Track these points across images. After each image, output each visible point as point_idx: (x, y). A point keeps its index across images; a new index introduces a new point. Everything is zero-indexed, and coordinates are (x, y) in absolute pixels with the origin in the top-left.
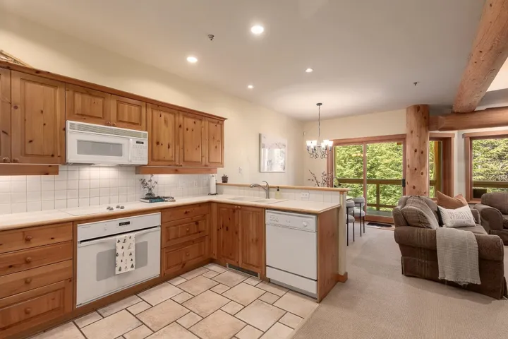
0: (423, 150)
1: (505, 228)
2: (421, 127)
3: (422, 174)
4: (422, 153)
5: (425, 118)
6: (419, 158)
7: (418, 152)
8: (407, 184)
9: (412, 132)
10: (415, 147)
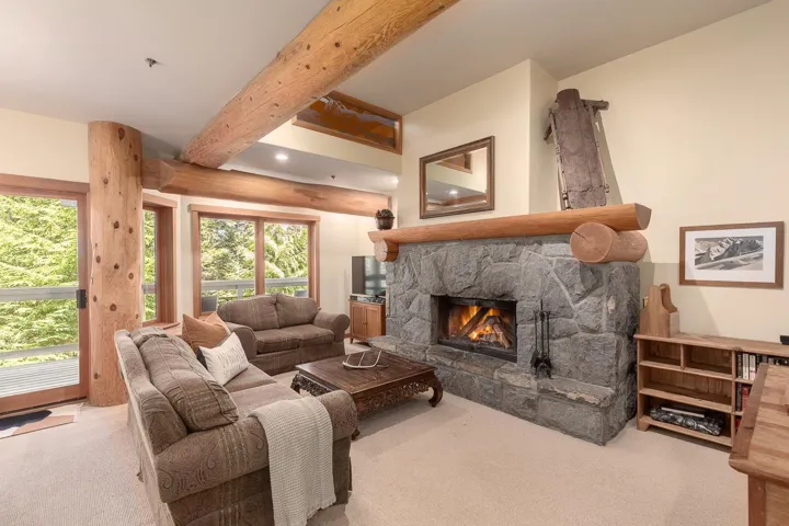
0: (132, 225)
2: (127, 175)
3: (131, 276)
4: (131, 231)
5: (136, 158)
6: (125, 243)
7: (120, 230)
8: (95, 299)
9: (106, 182)
10: (116, 218)
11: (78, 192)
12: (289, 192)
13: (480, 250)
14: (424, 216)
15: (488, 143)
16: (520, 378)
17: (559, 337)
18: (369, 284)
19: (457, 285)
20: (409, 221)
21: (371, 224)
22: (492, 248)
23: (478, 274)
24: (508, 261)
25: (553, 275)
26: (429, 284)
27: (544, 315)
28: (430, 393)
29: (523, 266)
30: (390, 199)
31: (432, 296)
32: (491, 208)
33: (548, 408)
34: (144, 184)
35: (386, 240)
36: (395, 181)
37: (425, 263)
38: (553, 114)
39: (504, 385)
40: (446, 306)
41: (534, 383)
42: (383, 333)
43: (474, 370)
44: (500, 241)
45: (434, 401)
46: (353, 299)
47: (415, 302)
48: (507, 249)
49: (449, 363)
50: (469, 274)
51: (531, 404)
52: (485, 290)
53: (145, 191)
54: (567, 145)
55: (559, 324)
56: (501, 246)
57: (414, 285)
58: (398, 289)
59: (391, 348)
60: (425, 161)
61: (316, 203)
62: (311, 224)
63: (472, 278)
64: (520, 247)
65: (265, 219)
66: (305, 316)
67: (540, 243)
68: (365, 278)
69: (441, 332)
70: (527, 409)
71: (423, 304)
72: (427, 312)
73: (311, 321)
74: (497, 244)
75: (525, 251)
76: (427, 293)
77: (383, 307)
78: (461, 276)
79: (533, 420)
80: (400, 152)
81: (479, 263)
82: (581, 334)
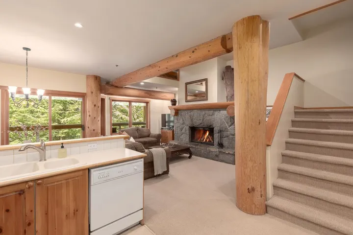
0: (99, 105)
3: (98, 121)
4: (98, 107)
5: (100, 85)
6: (97, 111)
7: (96, 106)
8: (88, 128)
9: (92, 93)
10: (95, 103)
11: (82, 96)
12: (142, 93)
14: (187, 101)
15: (206, 80)
16: (214, 149)
17: (225, 137)
18: (167, 124)
19: (197, 123)
20: (182, 103)
21: (169, 103)
22: (207, 112)
23: (203, 120)
24: (211, 116)
25: (223, 120)
26: (188, 123)
27: (220, 131)
28: (188, 155)
29: (216, 117)
30: (175, 94)
31: (189, 127)
32: (207, 100)
33: (221, 157)
34: (101, 92)
35: (175, 109)
36: (177, 89)
37: (187, 116)
38: (224, 73)
39: (210, 151)
40: (193, 130)
41: (217, 150)
42: (173, 139)
43: (202, 149)
44: (209, 110)
45: (190, 157)
46: (162, 129)
47: (184, 129)
48: (211, 112)
49: (194, 147)
50: (201, 120)
51: (217, 156)
52: (205, 124)
53: (101, 95)
54: (227, 82)
55: (225, 134)
57: (183, 124)
58: (178, 125)
59: (176, 144)
60: (187, 84)
61: (151, 96)
62: (147, 103)
64: (214, 112)
65: (132, 101)
66: (146, 134)
67: (220, 111)
68: (166, 122)
69: (192, 138)
70: (216, 158)
71: (186, 129)
72: (188, 132)
73: (148, 136)
75: (216, 113)
77: (173, 131)
78: (198, 120)
79: (217, 161)
80: (178, 80)
81: (203, 116)
82: (230, 136)
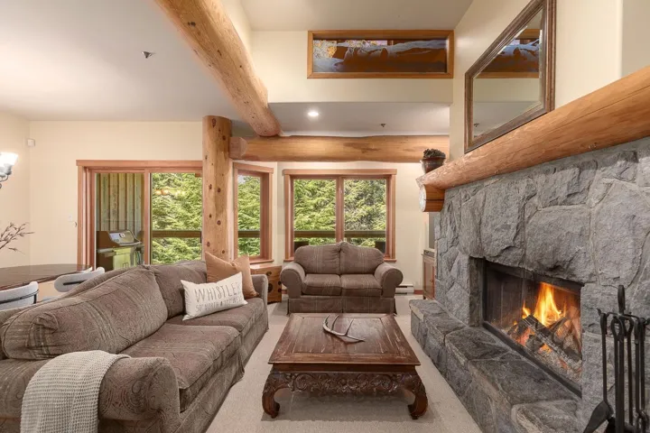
0: (221, 186)
1: (303, 294)
2: (217, 151)
3: (219, 223)
4: (220, 190)
6: (216, 199)
7: (213, 189)
9: (206, 157)
10: (210, 182)
13: (522, 186)
14: (468, 148)
19: (494, 243)
22: (540, 180)
23: (520, 228)
24: (564, 203)
26: (467, 241)
29: (594, 211)
31: (471, 258)
32: (549, 109)
34: (231, 156)
35: (427, 185)
44: (551, 167)
48: (563, 178)
50: (508, 227)
52: (530, 255)
56: (552, 177)
57: (455, 241)
60: (472, 75)
61: (367, 154)
62: (389, 177)
63: (512, 233)
64: (587, 173)
65: (345, 177)
71: (462, 268)
74: (547, 172)
76: (466, 253)
78: (497, 230)
80: (451, 76)
81: (522, 210)
